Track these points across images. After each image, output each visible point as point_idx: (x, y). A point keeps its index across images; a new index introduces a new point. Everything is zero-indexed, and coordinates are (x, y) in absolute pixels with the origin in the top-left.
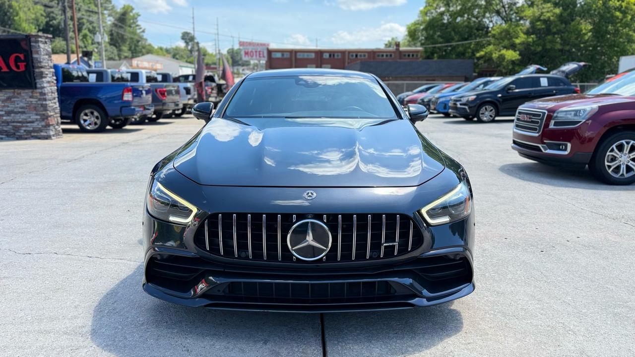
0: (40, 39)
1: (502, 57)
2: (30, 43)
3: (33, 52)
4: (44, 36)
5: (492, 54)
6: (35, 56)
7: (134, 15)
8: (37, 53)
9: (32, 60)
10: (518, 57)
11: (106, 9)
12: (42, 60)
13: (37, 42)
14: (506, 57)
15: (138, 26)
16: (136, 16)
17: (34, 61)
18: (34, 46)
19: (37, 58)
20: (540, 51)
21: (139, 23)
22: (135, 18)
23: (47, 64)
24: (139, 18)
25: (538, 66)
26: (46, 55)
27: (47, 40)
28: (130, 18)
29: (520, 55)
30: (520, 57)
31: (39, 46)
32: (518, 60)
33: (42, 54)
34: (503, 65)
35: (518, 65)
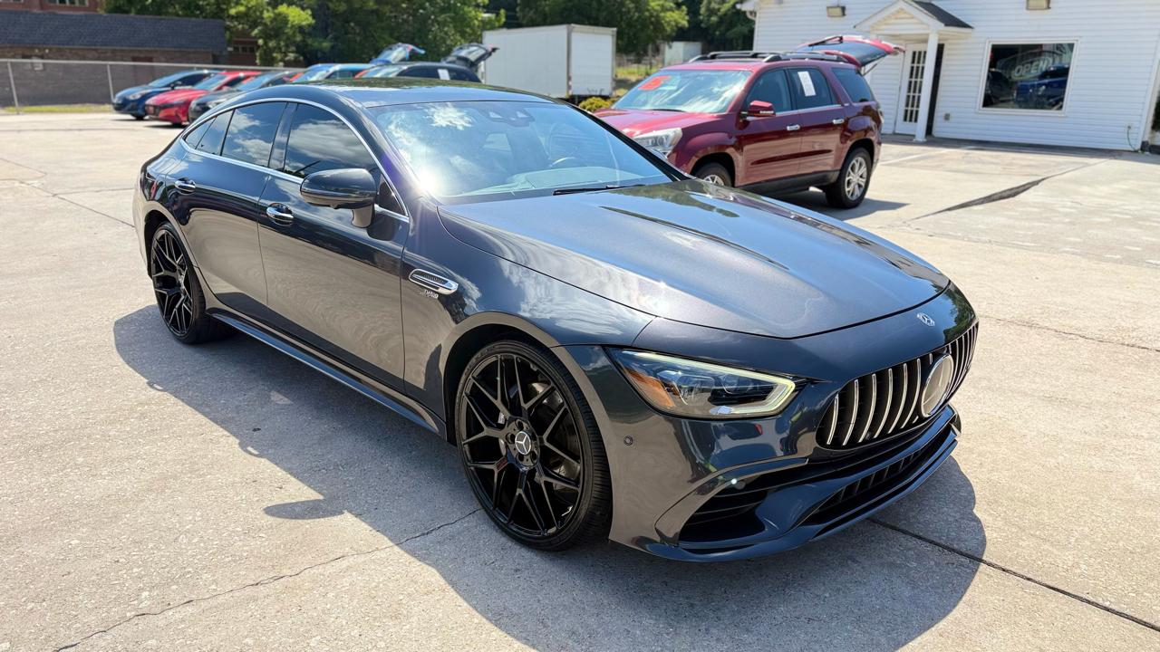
1: (282, 20)
5: (262, 12)
10: (311, 21)
14: (290, 18)
20: (345, 12)
25: (411, 47)
29: (314, 16)
30: (314, 21)
32: (309, 25)
34: (284, 33)
35: (310, 34)
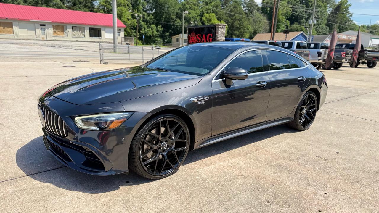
0: (220, 26)
2: (216, 28)
3: (216, 33)
4: (222, 25)
6: (217, 35)
7: (347, 6)
8: (218, 33)
9: (215, 37)
11: (329, 4)
12: (219, 37)
13: (218, 28)
15: (348, 12)
16: (348, 6)
17: (216, 37)
18: (217, 30)
19: (217, 36)
21: (349, 10)
22: (347, 8)
23: (221, 39)
24: (350, 8)
26: (222, 34)
27: (223, 27)
28: (343, 7)
31: (219, 30)
33: (220, 33)
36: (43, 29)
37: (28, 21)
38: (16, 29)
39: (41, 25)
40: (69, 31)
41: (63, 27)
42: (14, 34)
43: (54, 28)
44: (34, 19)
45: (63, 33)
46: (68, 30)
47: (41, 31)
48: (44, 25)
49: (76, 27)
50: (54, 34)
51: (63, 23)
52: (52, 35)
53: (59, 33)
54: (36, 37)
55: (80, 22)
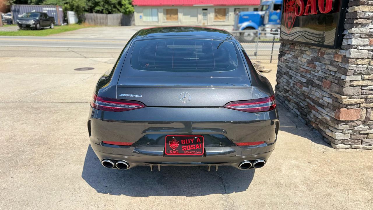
36: (205, 15)
37: (190, 6)
38: (180, 15)
39: (204, 10)
40: (230, 15)
41: (225, 9)
42: (179, 21)
43: (216, 12)
44: (198, 4)
45: (224, 17)
46: (230, 13)
47: (202, 17)
48: (206, 9)
49: (239, 9)
50: (215, 19)
51: (225, 5)
52: (213, 20)
53: (220, 17)
54: (198, 23)
55: (244, 3)
